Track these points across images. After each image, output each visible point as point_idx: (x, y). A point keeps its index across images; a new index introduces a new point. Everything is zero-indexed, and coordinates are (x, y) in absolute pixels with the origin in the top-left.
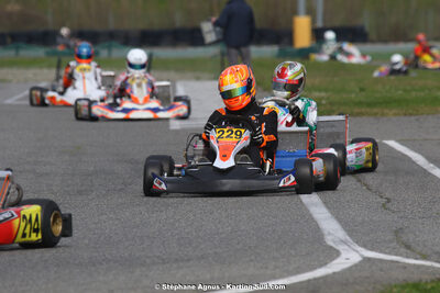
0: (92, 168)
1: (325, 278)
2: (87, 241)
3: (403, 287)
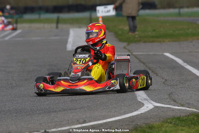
1: (137, 116)
3: (173, 119)
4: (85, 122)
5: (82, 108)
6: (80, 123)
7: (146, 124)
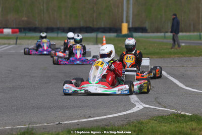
0: (50, 75)
1: (130, 114)
2: (48, 100)
3: (157, 117)
4: (90, 117)
5: (88, 106)
6: (86, 118)
7: (137, 120)
